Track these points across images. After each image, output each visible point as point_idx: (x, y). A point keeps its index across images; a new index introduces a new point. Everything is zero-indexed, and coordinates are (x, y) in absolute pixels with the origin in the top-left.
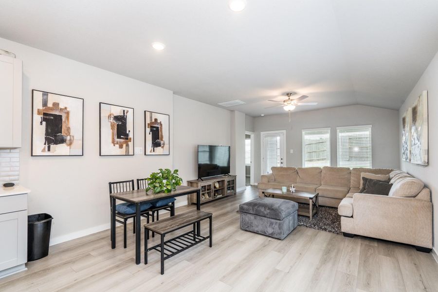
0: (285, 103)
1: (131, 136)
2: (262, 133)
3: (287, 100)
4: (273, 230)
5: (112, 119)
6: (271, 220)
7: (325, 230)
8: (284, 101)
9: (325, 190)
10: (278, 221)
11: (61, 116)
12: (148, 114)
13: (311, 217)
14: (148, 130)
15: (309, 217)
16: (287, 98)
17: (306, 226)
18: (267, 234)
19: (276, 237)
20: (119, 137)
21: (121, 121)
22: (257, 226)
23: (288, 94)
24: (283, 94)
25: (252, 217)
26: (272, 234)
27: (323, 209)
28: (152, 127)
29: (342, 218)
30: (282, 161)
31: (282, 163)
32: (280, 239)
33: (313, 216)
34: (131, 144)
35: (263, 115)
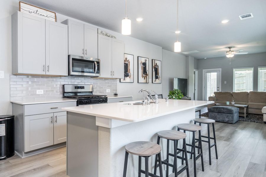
0: (228, 53)
1: (148, 73)
2: (204, 70)
3: (229, 52)
4: (228, 119)
5: (142, 64)
6: (227, 114)
7: (254, 122)
8: (227, 52)
9: (251, 104)
10: (232, 115)
11: (127, 64)
12: (153, 61)
13: (245, 117)
14: (154, 69)
15: (244, 117)
16: (228, 49)
17: (243, 121)
18: (225, 121)
19: (230, 122)
20: (144, 74)
21: (145, 65)
22: (219, 118)
23: (230, 48)
24: (226, 48)
25: (216, 114)
26: (228, 121)
27: (251, 115)
28: (155, 68)
29: (264, 115)
30: (218, 89)
31: (218, 90)
32: (232, 124)
33: (246, 117)
34: (148, 77)
35: (205, 58)
